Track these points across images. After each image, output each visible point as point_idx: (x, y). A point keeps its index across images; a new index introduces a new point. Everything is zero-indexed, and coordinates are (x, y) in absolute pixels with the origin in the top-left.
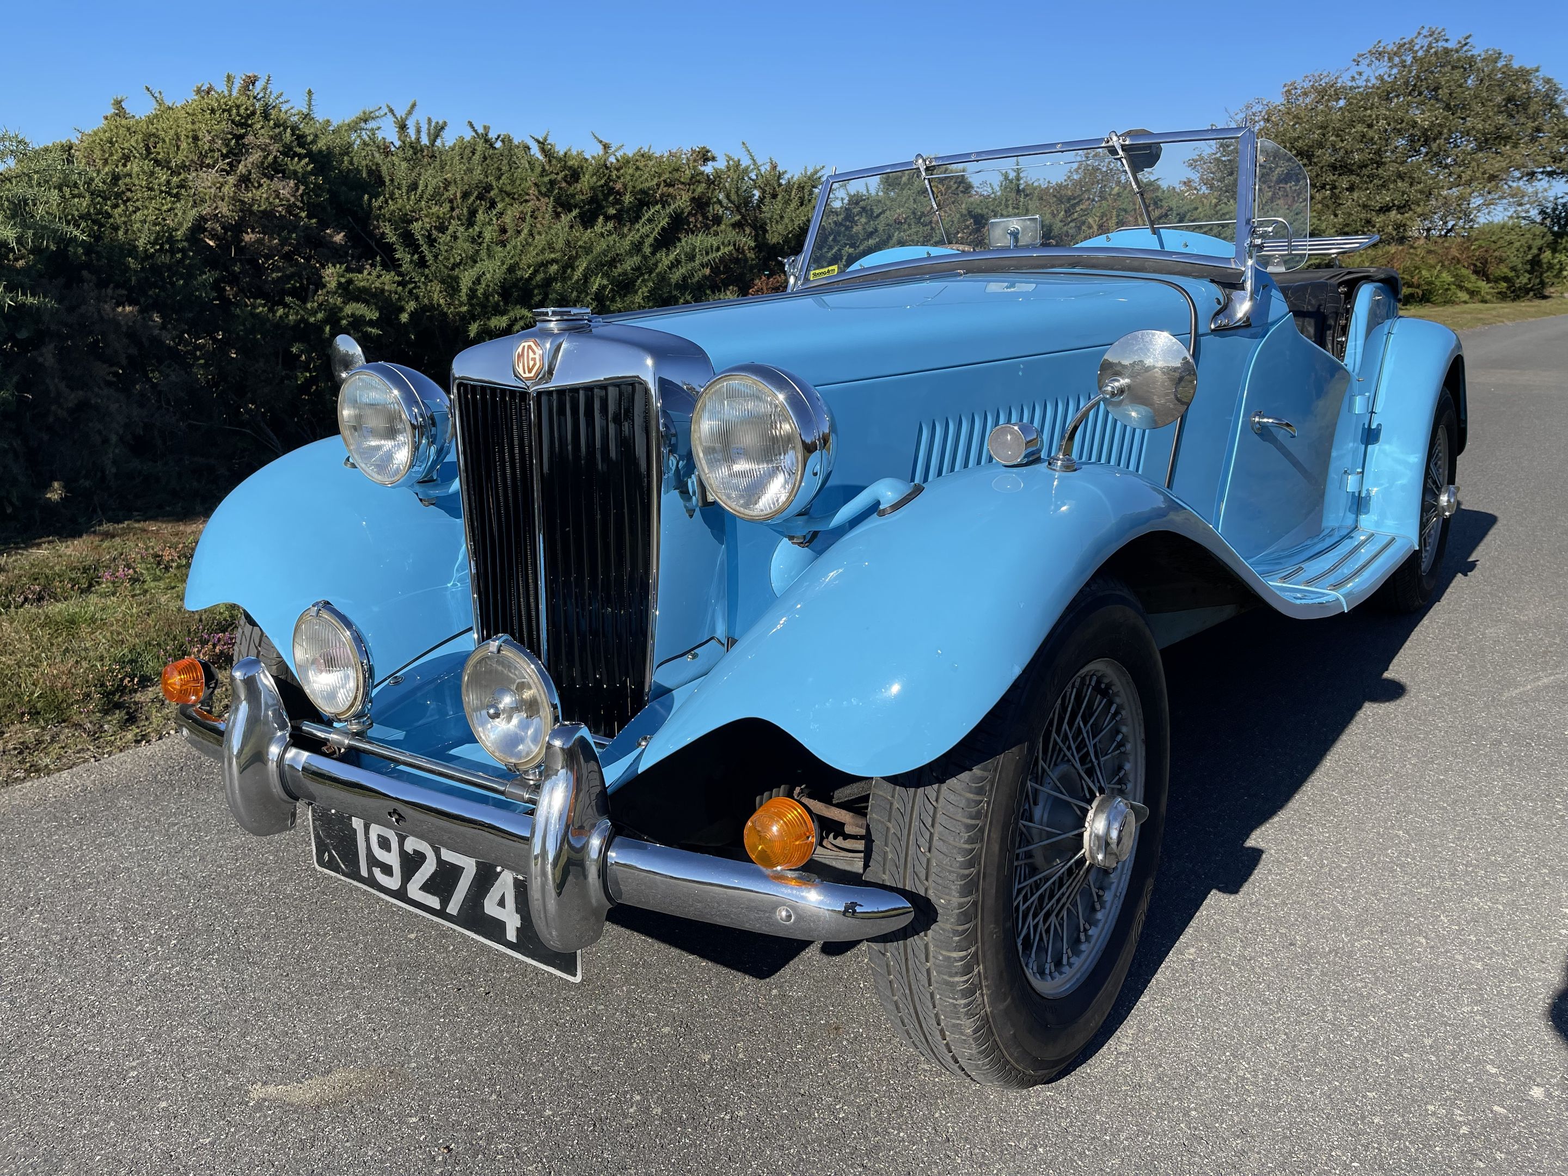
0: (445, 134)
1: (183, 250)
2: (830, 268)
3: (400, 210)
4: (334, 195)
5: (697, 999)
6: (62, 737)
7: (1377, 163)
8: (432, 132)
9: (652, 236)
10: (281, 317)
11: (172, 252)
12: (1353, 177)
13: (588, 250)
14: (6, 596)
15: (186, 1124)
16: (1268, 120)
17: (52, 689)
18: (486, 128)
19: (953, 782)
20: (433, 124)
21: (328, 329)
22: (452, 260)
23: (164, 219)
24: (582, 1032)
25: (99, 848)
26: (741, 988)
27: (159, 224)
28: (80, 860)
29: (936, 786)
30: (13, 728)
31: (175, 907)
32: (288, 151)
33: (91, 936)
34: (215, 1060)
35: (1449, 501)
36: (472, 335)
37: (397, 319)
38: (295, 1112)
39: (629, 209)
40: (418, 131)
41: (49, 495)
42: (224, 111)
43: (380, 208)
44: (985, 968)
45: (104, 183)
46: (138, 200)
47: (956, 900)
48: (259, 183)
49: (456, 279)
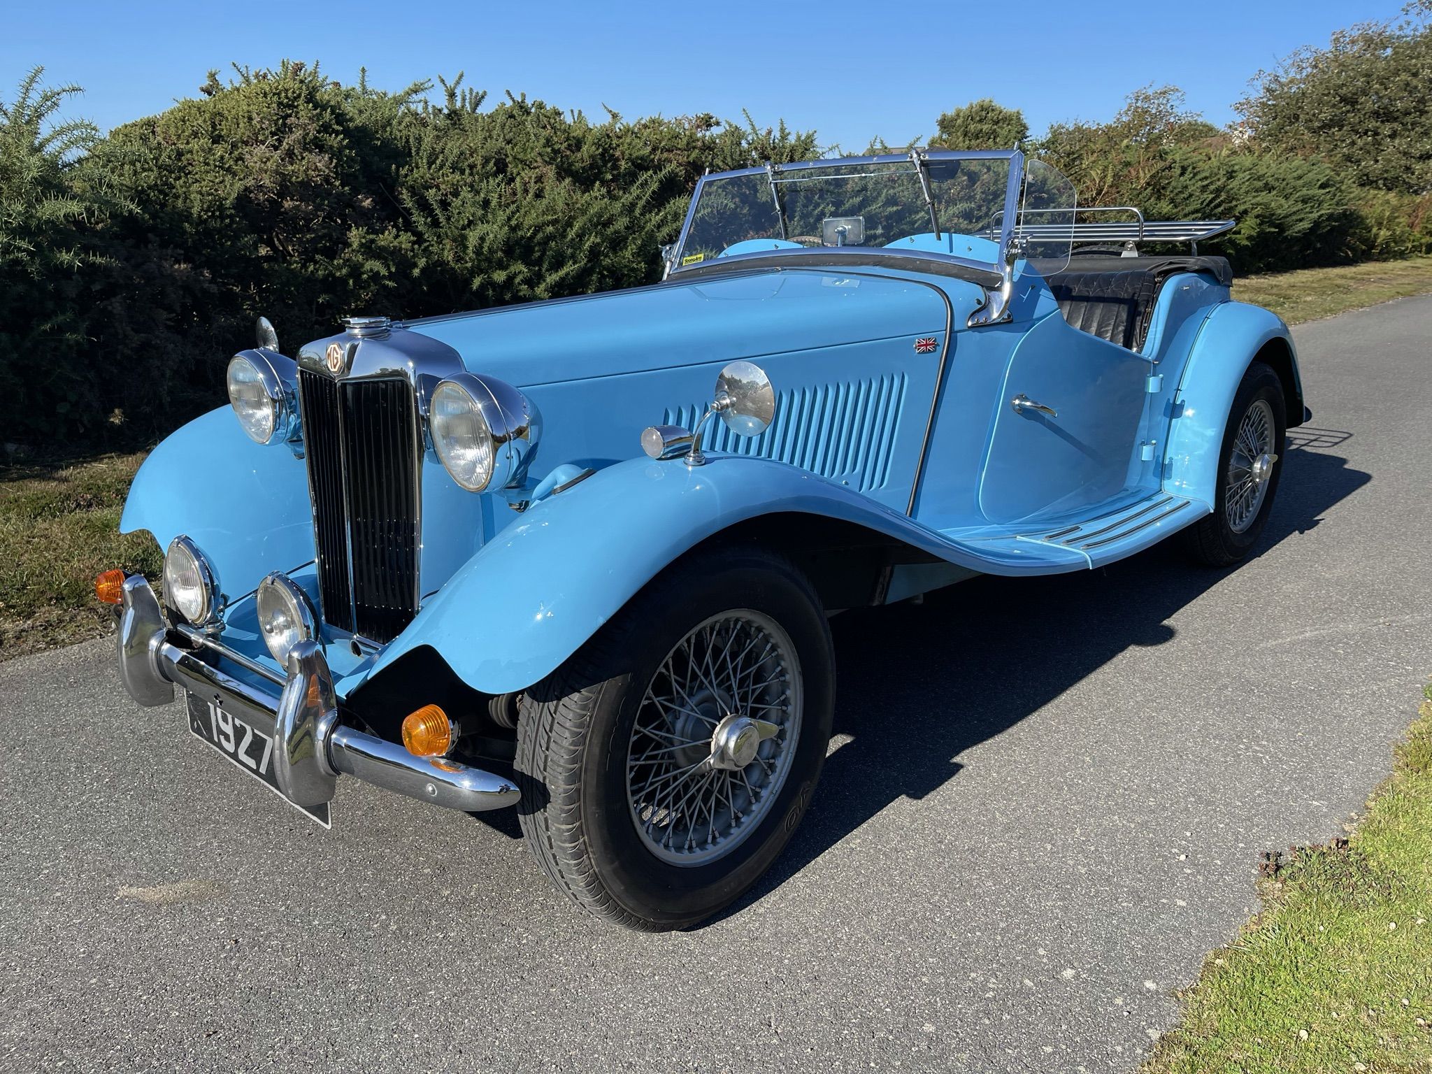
0: (484, 103)
1: (231, 216)
2: (698, 256)
3: (422, 178)
4: (365, 165)
5: (459, 850)
6: (79, 618)
7: (1420, 111)
8: (473, 101)
9: (645, 198)
10: (312, 271)
11: (222, 217)
12: (1395, 125)
13: (584, 212)
14: (63, 502)
15: (68, 909)
16: (1316, 67)
17: (76, 581)
18: (523, 96)
19: (565, 700)
20: (474, 94)
21: (351, 282)
22: (461, 222)
23: (216, 190)
24: (366, 868)
25: (80, 706)
26: (496, 845)
27: (212, 194)
28: (64, 715)
29: (555, 702)
30: (43, 609)
31: (117, 755)
32: (326, 128)
33: (52, 771)
34: (104, 866)
35: (1261, 468)
36: (475, 288)
37: (411, 273)
38: (144, 907)
39: (625, 175)
40: (464, 99)
41: (112, 420)
42: (274, 94)
43: (406, 176)
44: (589, 838)
45: (170, 157)
46: (197, 173)
47: (563, 786)
48: (302, 156)
49: (464, 238)
